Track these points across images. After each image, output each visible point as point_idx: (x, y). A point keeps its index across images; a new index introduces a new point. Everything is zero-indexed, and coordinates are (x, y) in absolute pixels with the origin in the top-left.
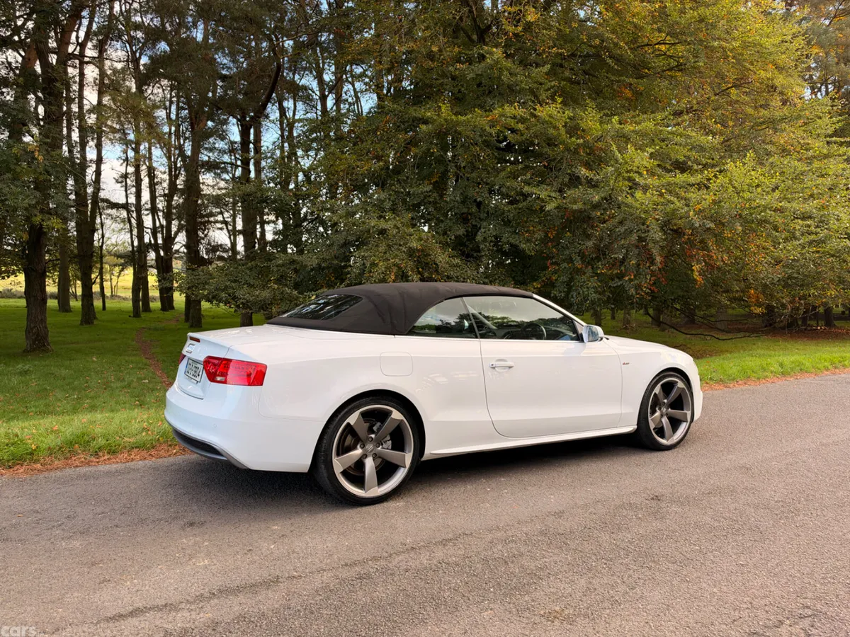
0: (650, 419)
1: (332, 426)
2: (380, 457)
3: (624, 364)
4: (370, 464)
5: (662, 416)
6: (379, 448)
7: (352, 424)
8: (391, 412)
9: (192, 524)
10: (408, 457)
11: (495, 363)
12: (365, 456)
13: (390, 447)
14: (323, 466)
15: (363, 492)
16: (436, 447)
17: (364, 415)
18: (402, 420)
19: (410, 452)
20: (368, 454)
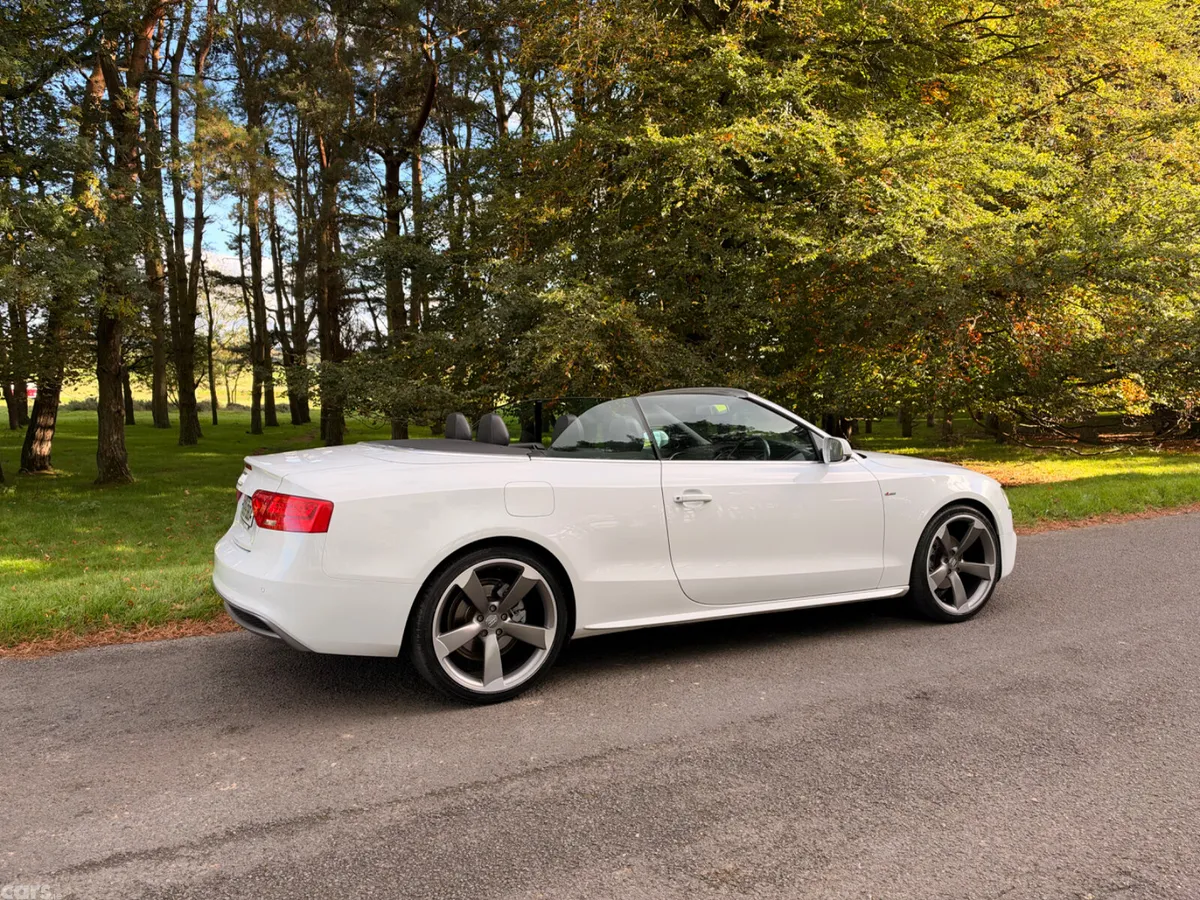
0: (929, 576)
1: (432, 591)
2: (507, 634)
3: (887, 494)
4: (492, 644)
5: (950, 571)
6: (506, 622)
7: (462, 586)
8: (521, 570)
9: (232, 730)
10: (549, 636)
11: (682, 496)
12: (484, 633)
13: (524, 620)
14: (419, 648)
15: (481, 685)
16: (590, 620)
17: (480, 573)
18: (540, 580)
19: (552, 626)
20: (488, 629)
